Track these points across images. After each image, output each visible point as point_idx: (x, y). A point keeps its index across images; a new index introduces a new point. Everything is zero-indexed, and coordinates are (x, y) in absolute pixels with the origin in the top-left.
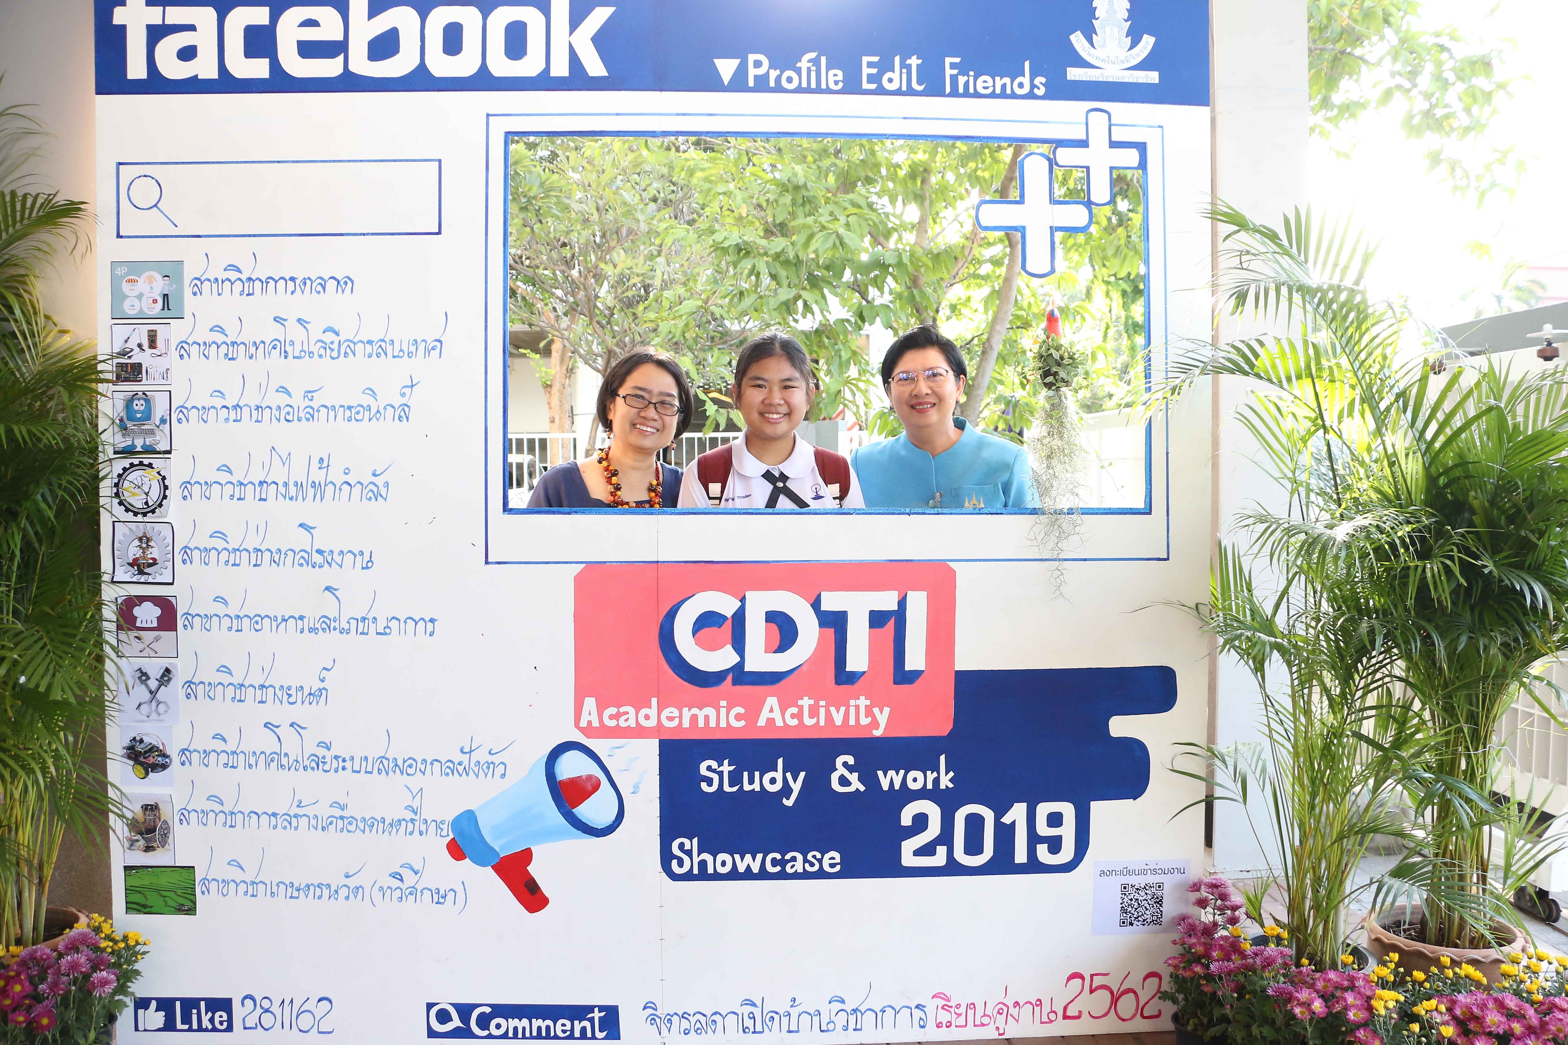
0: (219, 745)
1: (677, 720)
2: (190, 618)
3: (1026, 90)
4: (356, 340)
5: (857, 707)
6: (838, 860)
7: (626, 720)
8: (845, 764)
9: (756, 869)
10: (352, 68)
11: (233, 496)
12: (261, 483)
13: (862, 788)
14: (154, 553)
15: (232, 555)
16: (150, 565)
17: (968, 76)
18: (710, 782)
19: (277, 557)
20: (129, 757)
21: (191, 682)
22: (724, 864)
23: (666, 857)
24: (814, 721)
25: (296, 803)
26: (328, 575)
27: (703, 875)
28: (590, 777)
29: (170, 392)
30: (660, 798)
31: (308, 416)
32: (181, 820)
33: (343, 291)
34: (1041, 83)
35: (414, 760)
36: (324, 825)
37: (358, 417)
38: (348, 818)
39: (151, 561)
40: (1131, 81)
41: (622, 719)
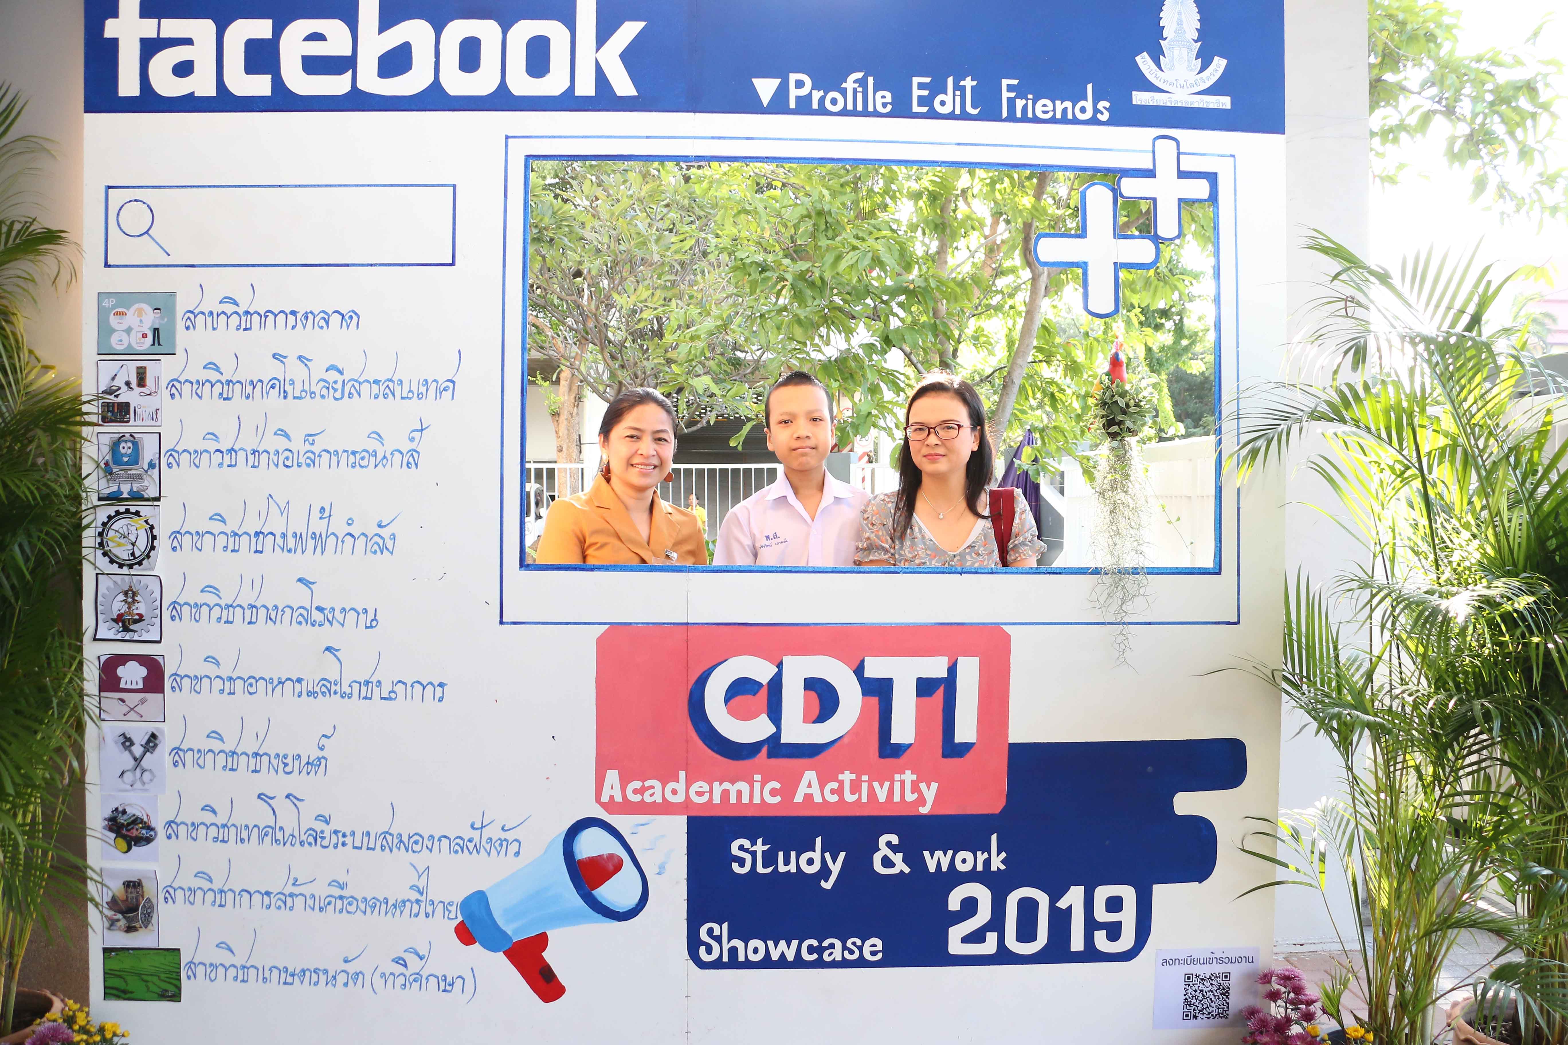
0: (208, 818)
1: (707, 796)
2: (178, 679)
3: (1089, 115)
4: (361, 380)
5: (903, 782)
6: (880, 947)
7: (652, 795)
8: (889, 844)
9: (790, 956)
10: (360, 85)
11: (226, 547)
12: (257, 534)
13: (907, 870)
14: (141, 608)
15: (225, 612)
16: (136, 622)
17: (1027, 99)
18: (742, 863)
19: (273, 615)
20: (110, 829)
21: (178, 748)
22: (756, 951)
23: (694, 943)
24: (856, 796)
25: (291, 881)
26: (329, 635)
27: (733, 962)
28: (611, 856)
29: (160, 434)
30: (688, 879)
31: (308, 461)
32: (166, 898)
33: (348, 326)
34: (1105, 108)
35: (421, 836)
36: (322, 905)
37: (363, 463)
38: (347, 898)
39: (137, 617)
40: (1201, 106)
41: (647, 794)
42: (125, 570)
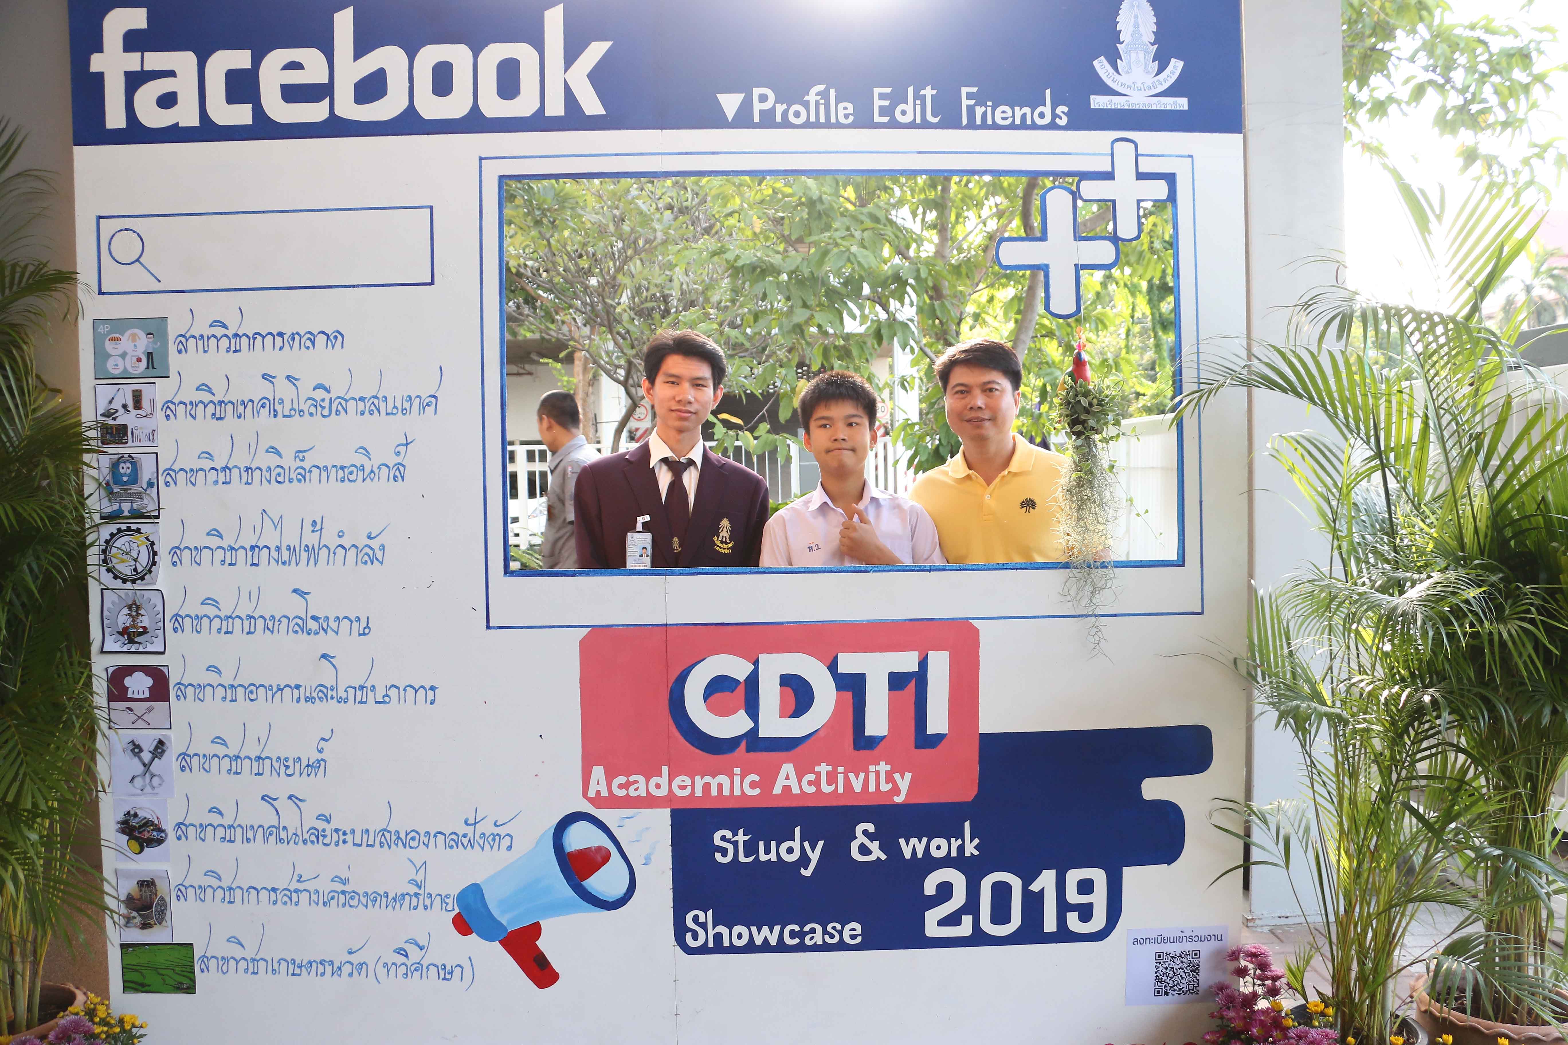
0: (216, 819)
1: (689, 789)
2: (183, 688)
3: (1047, 119)
4: (347, 397)
5: (877, 773)
6: (859, 931)
7: (636, 789)
8: (865, 833)
9: (773, 941)
10: (338, 112)
11: (224, 561)
12: (253, 548)
13: (883, 857)
14: (145, 621)
15: (225, 623)
16: (140, 634)
17: (986, 106)
18: (724, 852)
19: (271, 624)
20: (123, 832)
21: (185, 754)
22: (740, 936)
23: (680, 930)
24: (833, 787)
25: (296, 878)
26: (324, 643)
27: (719, 948)
28: (599, 849)
29: (157, 453)
30: (673, 869)
31: (299, 477)
32: (178, 896)
33: (333, 346)
34: (1063, 112)
35: (417, 832)
36: (326, 900)
37: (352, 477)
38: (350, 893)
39: (141, 630)
40: (1158, 108)
41: (632, 788)
42: (129, 585)
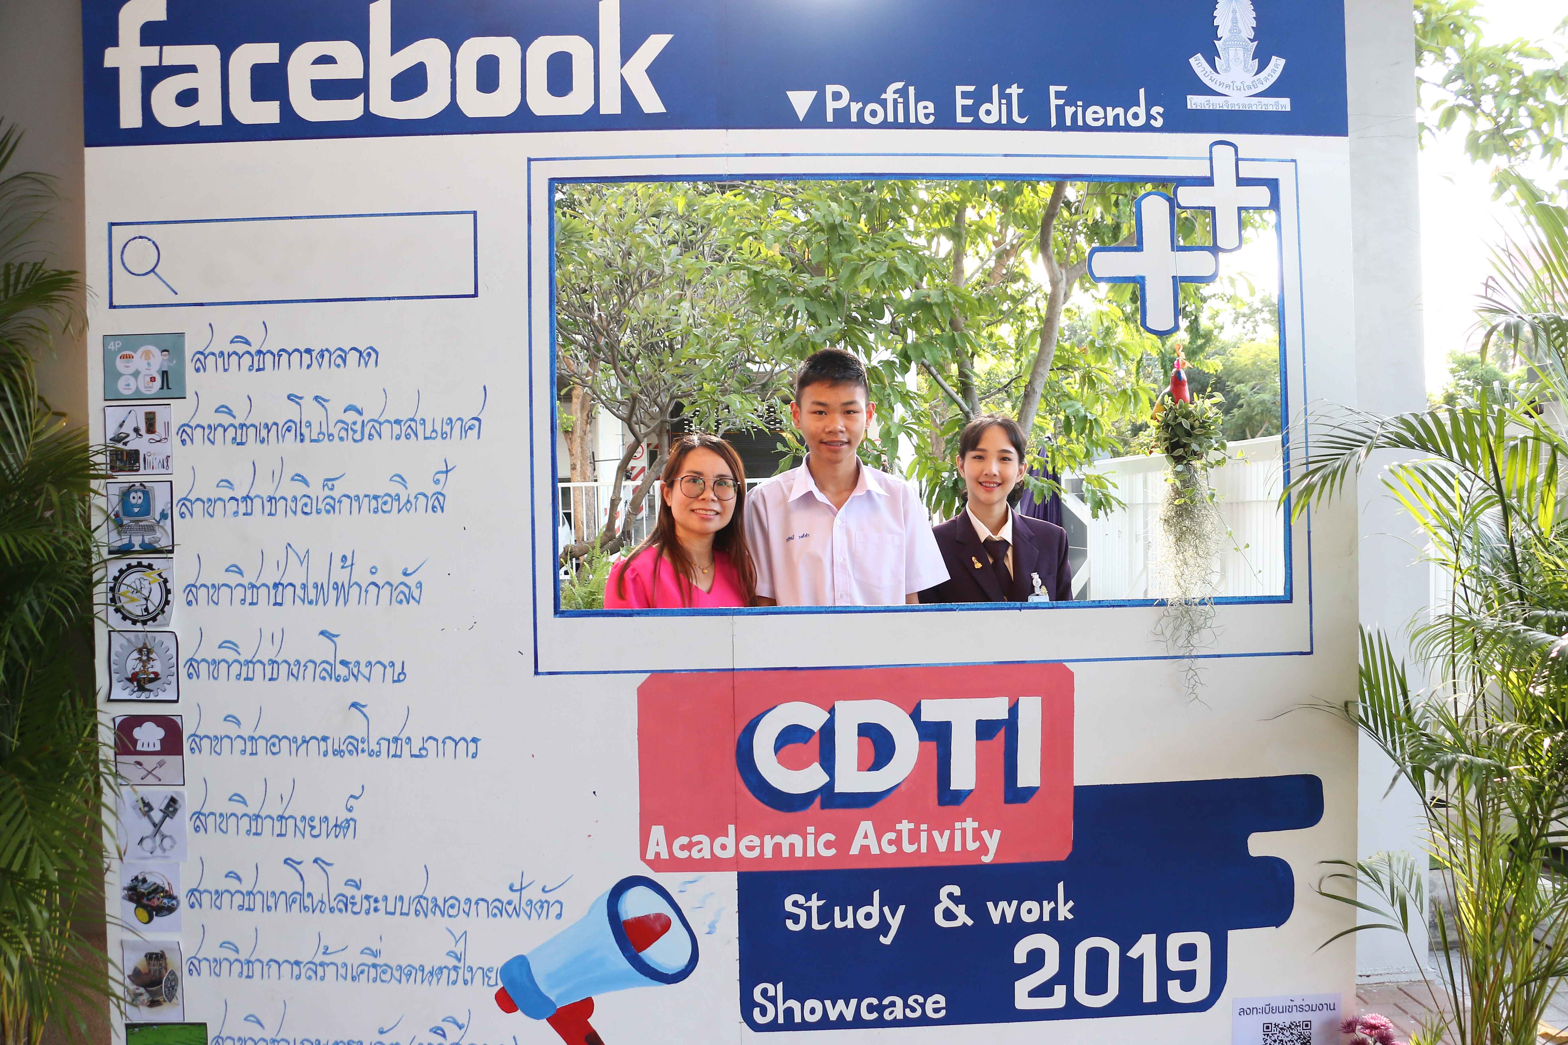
0: (233, 885)
1: (758, 850)
2: (197, 740)
3: (1142, 121)
4: (381, 420)
5: (964, 831)
6: (943, 1004)
7: (700, 851)
8: (950, 896)
9: (849, 1016)
10: (373, 109)
11: (244, 600)
12: (276, 586)
13: (970, 922)
14: (156, 666)
15: (244, 668)
16: (151, 681)
17: (1077, 106)
18: (796, 919)
19: (295, 670)
20: (130, 899)
21: (199, 813)
22: (813, 1011)
23: (747, 1005)
24: (915, 846)
25: (322, 950)
26: (355, 690)
27: (790, 1024)
28: (658, 916)
29: (171, 482)
30: (740, 938)
31: (328, 507)
32: (190, 970)
33: (366, 364)
34: (1158, 113)
35: (457, 899)
36: (355, 974)
37: (386, 508)
38: (381, 966)
39: (152, 676)
40: (1259, 109)
41: (695, 849)
42: (139, 627)
